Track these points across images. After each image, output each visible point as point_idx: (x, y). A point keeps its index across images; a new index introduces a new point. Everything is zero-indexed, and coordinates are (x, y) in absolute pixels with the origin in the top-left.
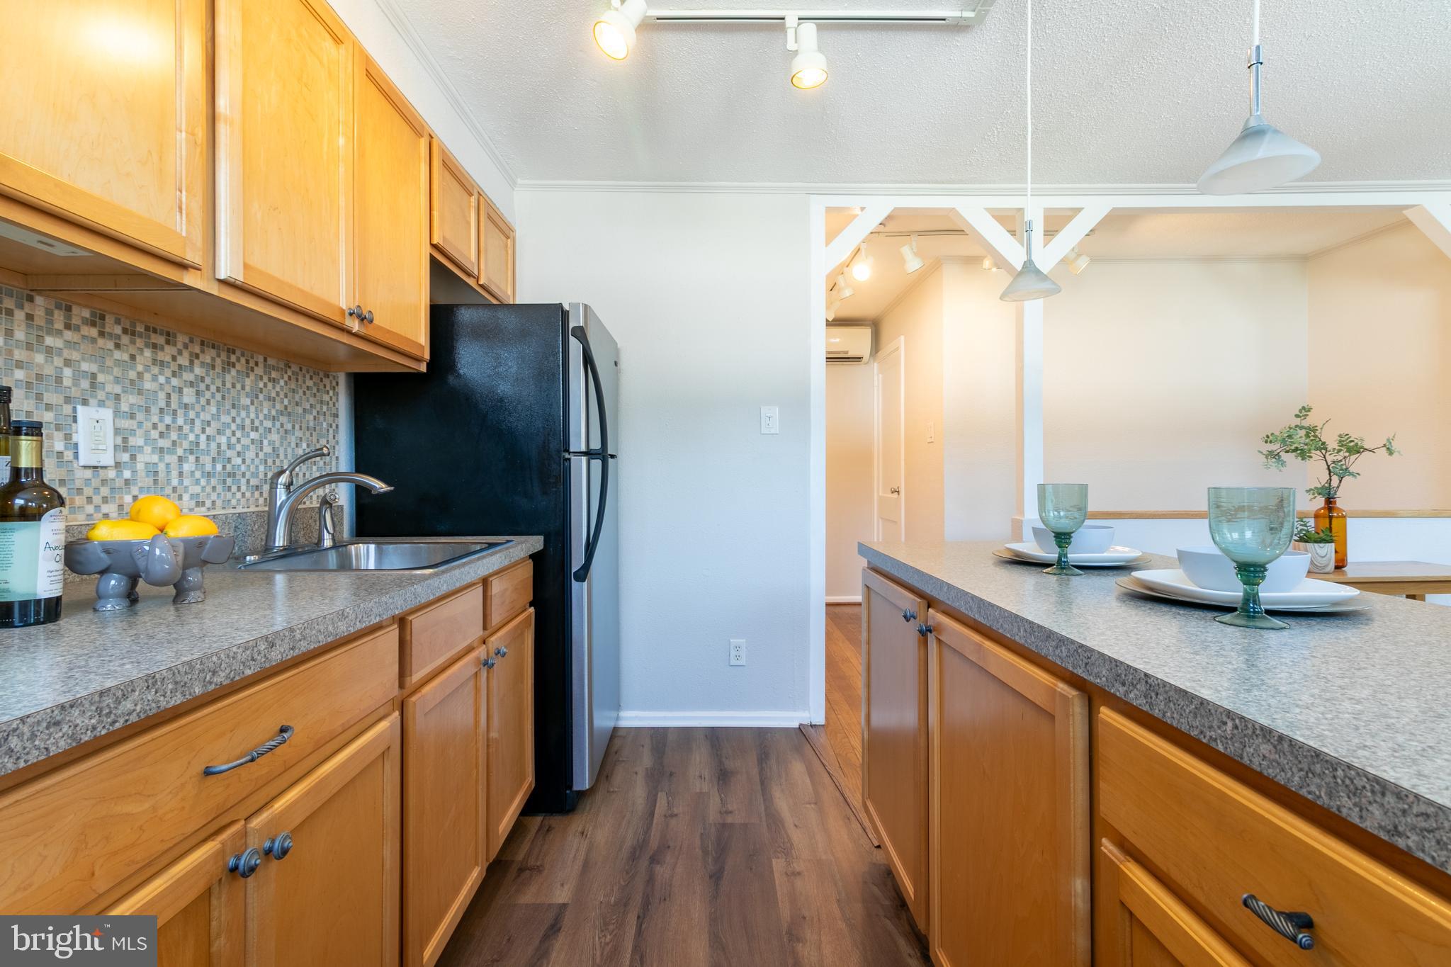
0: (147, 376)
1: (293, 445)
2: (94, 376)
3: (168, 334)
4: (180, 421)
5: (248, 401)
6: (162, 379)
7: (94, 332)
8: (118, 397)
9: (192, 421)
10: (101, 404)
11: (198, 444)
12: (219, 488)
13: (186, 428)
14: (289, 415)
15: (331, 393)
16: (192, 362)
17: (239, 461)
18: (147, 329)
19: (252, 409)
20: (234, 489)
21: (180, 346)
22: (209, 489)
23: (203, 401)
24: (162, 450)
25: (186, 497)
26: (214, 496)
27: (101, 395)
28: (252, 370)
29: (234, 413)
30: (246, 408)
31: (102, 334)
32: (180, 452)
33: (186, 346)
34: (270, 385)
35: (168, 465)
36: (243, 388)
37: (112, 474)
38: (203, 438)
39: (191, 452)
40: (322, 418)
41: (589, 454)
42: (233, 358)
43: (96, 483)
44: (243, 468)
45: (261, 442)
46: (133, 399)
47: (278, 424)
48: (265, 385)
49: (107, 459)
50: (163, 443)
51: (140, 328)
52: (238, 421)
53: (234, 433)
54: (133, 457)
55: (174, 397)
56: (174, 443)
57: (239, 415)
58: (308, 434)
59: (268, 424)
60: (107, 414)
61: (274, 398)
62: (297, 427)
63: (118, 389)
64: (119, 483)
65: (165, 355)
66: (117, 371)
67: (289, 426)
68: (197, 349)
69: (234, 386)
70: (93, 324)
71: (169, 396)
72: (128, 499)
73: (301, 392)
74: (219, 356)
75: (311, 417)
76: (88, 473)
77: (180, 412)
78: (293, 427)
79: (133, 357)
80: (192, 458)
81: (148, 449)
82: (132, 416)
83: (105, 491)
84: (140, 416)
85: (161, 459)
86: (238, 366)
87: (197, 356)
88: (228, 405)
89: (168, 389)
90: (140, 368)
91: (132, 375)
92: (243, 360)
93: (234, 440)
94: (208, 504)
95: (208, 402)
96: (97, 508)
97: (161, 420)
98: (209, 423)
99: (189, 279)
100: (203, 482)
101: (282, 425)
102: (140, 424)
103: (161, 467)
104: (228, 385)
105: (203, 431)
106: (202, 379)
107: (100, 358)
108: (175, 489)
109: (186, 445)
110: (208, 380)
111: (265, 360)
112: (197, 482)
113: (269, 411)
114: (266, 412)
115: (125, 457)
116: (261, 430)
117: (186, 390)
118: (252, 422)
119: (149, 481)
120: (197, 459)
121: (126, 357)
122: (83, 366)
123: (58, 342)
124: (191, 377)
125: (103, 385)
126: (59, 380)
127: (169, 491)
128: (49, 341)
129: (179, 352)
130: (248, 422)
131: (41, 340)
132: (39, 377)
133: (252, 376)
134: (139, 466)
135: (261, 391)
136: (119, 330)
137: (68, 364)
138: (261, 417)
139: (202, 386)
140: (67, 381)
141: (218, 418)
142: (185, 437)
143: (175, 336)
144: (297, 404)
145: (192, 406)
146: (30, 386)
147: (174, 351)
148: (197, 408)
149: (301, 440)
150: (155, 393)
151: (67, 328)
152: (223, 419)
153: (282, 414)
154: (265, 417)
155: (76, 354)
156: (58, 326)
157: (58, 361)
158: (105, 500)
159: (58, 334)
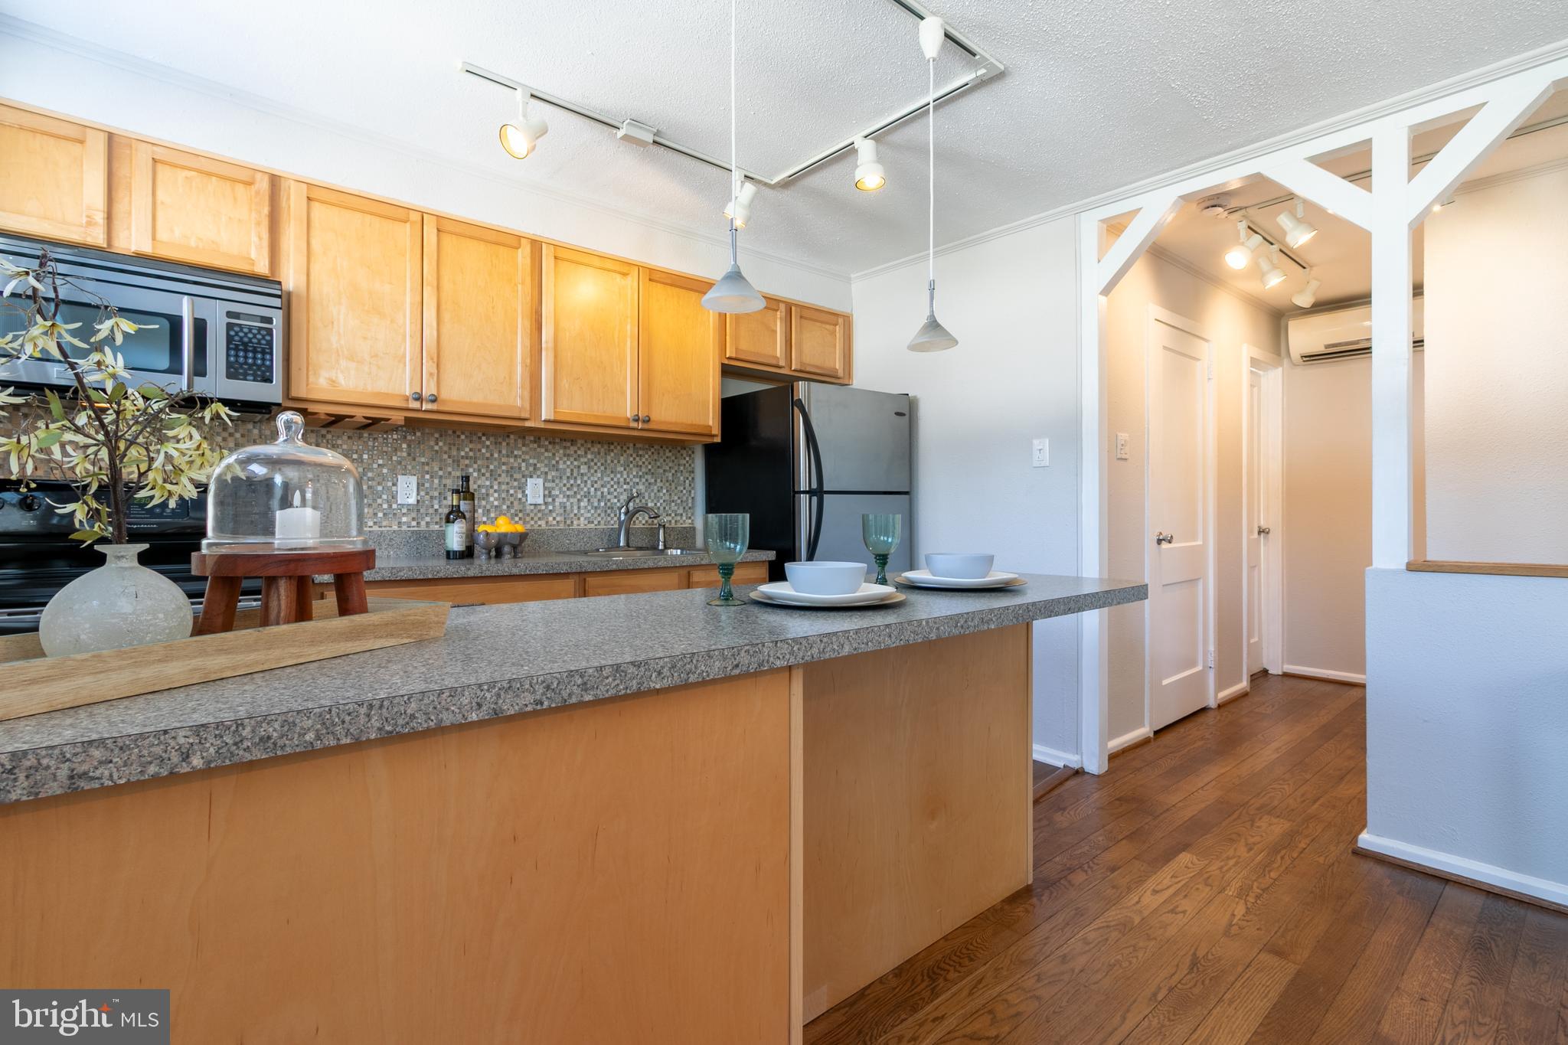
0: (561, 462)
1: (656, 491)
2: (535, 465)
3: (572, 441)
4: (579, 482)
5: (622, 469)
6: (568, 463)
7: (536, 445)
8: (546, 473)
9: (586, 482)
10: (538, 477)
11: (589, 493)
12: (603, 515)
13: (582, 485)
14: (653, 474)
15: (687, 459)
16: (586, 453)
17: (616, 501)
18: (561, 440)
19: (625, 473)
20: (612, 515)
21: (579, 445)
22: (596, 515)
23: (592, 471)
24: (568, 496)
25: (582, 519)
26: (599, 519)
27: (539, 473)
28: (625, 451)
29: (612, 476)
30: (621, 473)
31: (539, 446)
32: (579, 497)
33: (582, 445)
34: (638, 459)
35: (572, 503)
36: (619, 462)
37: (543, 507)
38: (592, 489)
39: (585, 497)
40: (679, 474)
41: (810, 492)
42: (612, 447)
43: (536, 511)
46: (553, 473)
47: (644, 480)
48: (634, 459)
49: (540, 501)
50: (568, 493)
51: (557, 440)
52: (615, 479)
53: (612, 486)
54: (554, 500)
55: (575, 471)
56: (575, 493)
57: (615, 476)
58: (667, 484)
59: (637, 480)
60: (540, 481)
61: (641, 466)
62: (659, 480)
63: (546, 470)
64: (547, 511)
65: (571, 451)
66: (546, 462)
67: (653, 481)
68: (589, 446)
69: (612, 462)
70: (535, 442)
71: (572, 470)
72: (551, 519)
73: (662, 460)
74: (602, 447)
75: (671, 474)
76: (532, 507)
77: (579, 478)
78: (656, 481)
79: (554, 454)
80: (586, 500)
81: (561, 496)
82: (553, 481)
83: (540, 515)
84: (557, 481)
85: (568, 500)
86: (615, 451)
87: (589, 449)
88: (608, 472)
89: (572, 467)
90: (557, 459)
91: (554, 462)
92: (619, 447)
93: (612, 490)
94: (596, 522)
95: (596, 471)
96: (536, 522)
97: (568, 482)
98: (596, 482)
100: (592, 511)
101: (647, 480)
102: (557, 485)
103: (568, 504)
104: (609, 462)
105: (593, 486)
106: (592, 460)
107: (538, 457)
108: (575, 515)
109: (582, 493)
110: (596, 460)
111: (634, 445)
112: (589, 511)
113: (637, 473)
114: (635, 473)
115: (550, 500)
116: (631, 484)
117: (582, 467)
118: (625, 479)
119: (562, 511)
120: (589, 500)
121: (550, 455)
122: (531, 461)
123: (520, 453)
124: (586, 460)
125: (539, 469)
126: (520, 468)
127: (572, 515)
128: (516, 453)
129: (579, 449)
130: (622, 480)
131: (512, 452)
132: (512, 468)
133: (625, 455)
134: (557, 504)
135: (631, 462)
136: (547, 443)
137: (523, 461)
138: (631, 476)
139: (592, 464)
140: (523, 469)
141: (602, 479)
142: (582, 489)
143: (576, 441)
144: (658, 467)
145: (586, 474)
146: (508, 472)
147: (576, 448)
148: (589, 475)
149: (662, 487)
150: (565, 469)
151: (524, 445)
152: (605, 479)
153: (646, 474)
154: (634, 476)
155: (527, 457)
156: (520, 445)
157: (520, 460)
158: (540, 519)
159: (520, 449)
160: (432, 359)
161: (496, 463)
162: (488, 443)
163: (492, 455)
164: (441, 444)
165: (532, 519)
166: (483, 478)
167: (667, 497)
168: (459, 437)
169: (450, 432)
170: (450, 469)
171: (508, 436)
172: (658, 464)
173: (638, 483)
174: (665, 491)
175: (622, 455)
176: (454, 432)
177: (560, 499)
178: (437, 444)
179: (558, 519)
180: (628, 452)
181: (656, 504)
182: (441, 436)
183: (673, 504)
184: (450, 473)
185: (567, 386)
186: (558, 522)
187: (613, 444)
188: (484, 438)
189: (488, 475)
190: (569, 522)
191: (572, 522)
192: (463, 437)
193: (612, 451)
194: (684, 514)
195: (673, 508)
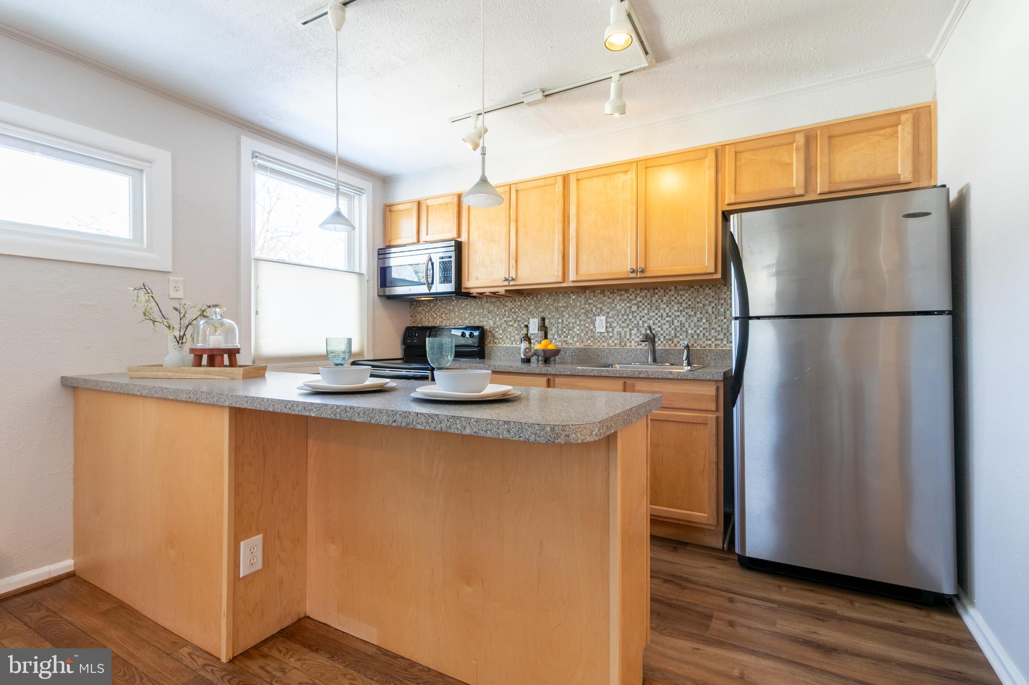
0: (618, 305)
1: (695, 321)
2: (601, 308)
3: (626, 290)
4: (630, 317)
5: (665, 306)
7: (602, 296)
8: (608, 313)
9: (635, 317)
10: (603, 315)
11: (638, 324)
13: (633, 319)
14: (693, 308)
16: (636, 297)
17: (659, 329)
18: (618, 290)
19: (668, 309)
21: (631, 292)
23: (641, 309)
24: (623, 327)
25: (633, 342)
27: (603, 313)
28: (667, 293)
29: (657, 311)
30: (664, 309)
31: (604, 296)
34: (679, 298)
35: (625, 332)
36: (662, 301)
37: (606, 334)
38: (641, 322)
39: (635, 327)
40: (719, 307)
42: (657, 291)
43: (601, 337)
44: (662, 332)
45: (673, 321)
46: (613, 312)
47: (684, 313)
48: (676, 298)
49: (603, 330)
50: (623, 325)
51: (616, 291)
52: (659, 314)
53: (656, 319)
54: (613, 329)
55: (628, 310)
56: (628, 324)
57: (659, 312)
58: (707, 315)
59: (679, 313)
60: (603, 318)
61: (681, 303)
62: (698, 313)
63: (608, 310)
64: (608, 337)
65: (625, 297)
66: (608, 305)
67: (693, 313)
68: (638, 292)
70: (601, 293)
71: (626, 310)
72: (611, 342)
73: (701, 297)
74: (648, 292)
75: (710, 307)
76: (599, 334)
77: (630, 314)
78: (695, 313)
79: (613, 300)
80: (636, 329)
81: (618, 327)
82: (613, 318)
83: (604, 339)
84: (615, 317)
85: (623, 330)
86: (659, 294)
87: (638, 294)
88: (654, 309)
89: (625, 307)
90: (615, 303)
91: (613, 305)
92: (662, 291)
93: (657, 322)
95: (643, 309)
96: (601, 344)
97: (623, 317)
98: (643, 317)
101: (687, 313)
102: (615, 320)
103: (623, 332)
105: (641, 319)
106: (641, 302)
107: (602, 303)
108: (628, 339)
109: (633, 325)
110: (643, 302)
111: (676, 288)
112: (638, 337)
113: (678, 308)
114: (676, 309)
115: (611, 330)
116: (673, 316)
117: (633, 307)
118: (667, 314)
119: (618, 337)
120: (638, 329)
121: (611, 300)
122: (599, 306)
123: (592, 301)
124: (636, 302)
125: (603, 310)
126: (592, 311)
127: (625, 340)
128: (589, 301)
129: (631, 295)
130: (665, 314)
131: (588, 301)
132: (587, 311)
133: (667, 296)
134: (615, 332)
135: (673, 301)
136: (609, 293)
137: (594, 306)
138: (673, 311)
139: (641, 304)
140: (594, 311)
141: (648, 314)
142: (633, 322)
143: (628, 290)
144: (698, 303)
145: (635, 312)
146: (585, 313)
147: (628, 295)
148: (638, 312)
149: (701, 318)
150: (621, 309)
151: (594, 297)
152: (651, 314)
153: (687, 308)
154: (675, 311)
155: (596, 303)
156: (592, 297)
157: (592, 306)
158: (603, 342)
159: (592, 299)
161: (578, 309)
162: (574, 297)
163: (576, 304)
164: (549, 300)
165: (599, 342)
166: (571, 318)
167: (707, 326)
168: (558, 295)
169: (554, 293)
170: (554, 314)
171: (585, 292)
172: (698, 300)
173: (678, 316)
174: (704, 321)
175: (665, 296)
176: (556, 293)
177: (618, 329)
178: (547, 301)
179: (616, 342)
180: (670, 293)
181: (695, 331)
182: (549, 296)
183: (713, 331)
184: (554, 316)
185: (585, 258)
186: (615, 344)
187: (657, 289)
188: (571, 295)
189: (574, 316)
190: (623, 344)
191: (625, 344)
192: (560, 295)
193: (657, 294)
194: (725, 339)
195: (713, 334)
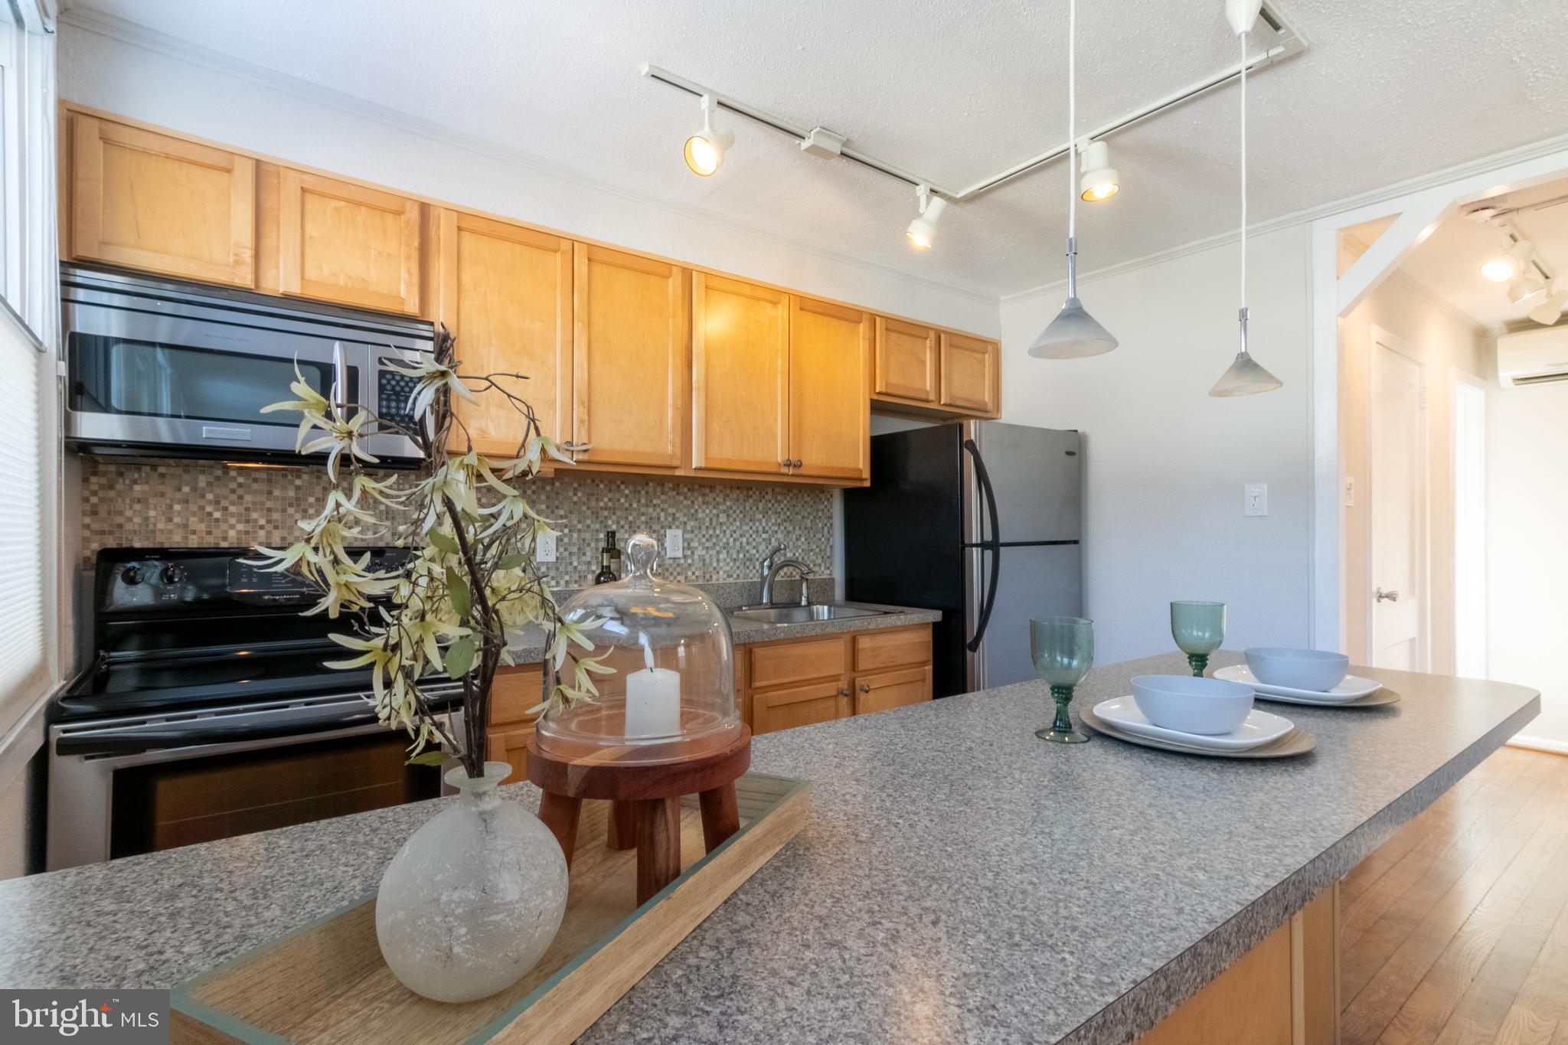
0: (700, 511)
1: (794, 540)
2: (674, 514)
3: (711, 487)
5: (761, 516)
6: (707, 511)
7: (674, 493)
8: (685, 523)
9: (725, 532)
10: (677, 527)
11: (728, 544)
12: (741, 567)
13: (721, 535)
14: (791, 521)
15: (826, 503)
16: (725, 500)
17: (754, 551)
18: (700, 486)
19: (764, 520)
20: (751, 568)
21: (718, 493)
22: (735, 568)
23: (731, 520)
24: (707, 548)
25: (721, 573)
26: (738, 572)
27: (677, 523)
28: (764, 497)
29: (751, 524)
30: (760, 521)
31: (678, 494)
32: (718, 548)
33: (721, 491)
34: (776, 505)
35: (711, 556)
36: (757, 509)
37: (682, 561)
38: (731, 540)
39: (724, 548)
40: (817, 521)
41: (984, 545)
42: (751, 493)
43: (675, 565)
44: (757, 556)
45: (770, 540)
46: (692, 523)
47: (782, 528)
48: (773, 505)
49: (679, 554)
50: (707, 544)
51: (697, 487)
52: (754, 528)
53: (751, 536)
54: (693, 553)
55: (714, 520)
56: (714, 544)
57: (754, 524)
58: (806, 532)
59: (776, 528)
60: (679, 532)
61: (779, 513)
62: (797, 528)
63: (685, 519)
64: (685, 565)
65: (709, 498)
66: (685, 511)
67: (791, 528)
68: (728, 492)
69: (751, 508)
70: (674, 489)
71: (711, 520)
72: (690, 573)
73: (800, 506)
74: (741, 493)
75: (809, 521)
76: (671, 561)
77: (718, 527)
78: (794, 529)
79: (693, 502)
80: (725, 552)
81: (700, 548)
82: (692, 532)
83: (679, 570)
84: (696, 532)
85: (707, 553)
86: (754, 497)
87: (728, 496)
88: (747, 520)
89: (711, 516)
90: (696, 507)
91: (693, 511)
92: (757, 493)
93: (751, 539)
94: (735, 576)
95: (735, 520)
96: (675, 578)
97: (707, 532)
98: (735, 532)
99: (678, 473)
100: (731, 564)
101: (785, 528)
102: (696, 536)
103: (707, 557)
104: (748, 509)
105: (731, 536)
106: (731, 508)
107: (677, 505)
108: (714, 568)
109: (721, 544)
110: (734, 508)
111: (773, 490)
112: (728, 564)
113: (776, 520)
114: (773, 521)
115: (689, 553)
116: (770, 532)
117: (721, 515)
118: (764, 528)
119: (700, 565)
120: (728, 552)
121: (689, 503)
122: (670, 510)
123: (659, 502)
124: (724, 508)
125: (678, 518)
126: (659, 519)
127: (711, 569)
128: (655, 502)
129: (718, 495)
130: (760, 528)
131: (651, 501)
132: (651, 519)
133: (764, 501)
134: (696, 557)
135: (770, 509)
136: (686, 490)
137: (662, 510)
138: (770, 524)
139: (731, 512)
140: (662, 519)
141: (741, 528)
142: (721, 540)
143: (715, 487)
144: (797, 513)
145: (725, 523)
146: (647, 523)
147: (715, 495)
148: (728, 524)
149: (800, 536)
150: (704, 519)
151: (662, 494)
152: (744, 528)
153: (785, 521)
154: (773, 524)
155: (666, 506)
156: (659, 493)
157: (658, 510)
158: (679, 574)
159: (659, 497)
160: (583, 403)
161: (635, 514)
162: (627, 492)
163: (631, 505)
164: (580, 494)
165: (671, 574)
166: (623, 531)
167: (805, 546)
168: (598, 485)
169: (589, 481)
170: (588, 522)
171: (647, 484)
172: (797, 510)
173: (776, 532)
174: (803, 539)
175: (761, 501)
176: (593, 481)
177: (700, 552)
178: (575, 494)
179: (697, 573)
180: (767, 497)
181: (794, 554)
182: (580, 485)
183: (811, 554)
184: (588, 526)
185: (717, 429)
186: (697, 577)
187: (751, 489)
188: (623, 487)
189: (627, 527)
190: (708, 577)
191: (711, 577)
192: (602, 486)
193: (751, 497)
194: (823, 565)
195: (811, 558)
